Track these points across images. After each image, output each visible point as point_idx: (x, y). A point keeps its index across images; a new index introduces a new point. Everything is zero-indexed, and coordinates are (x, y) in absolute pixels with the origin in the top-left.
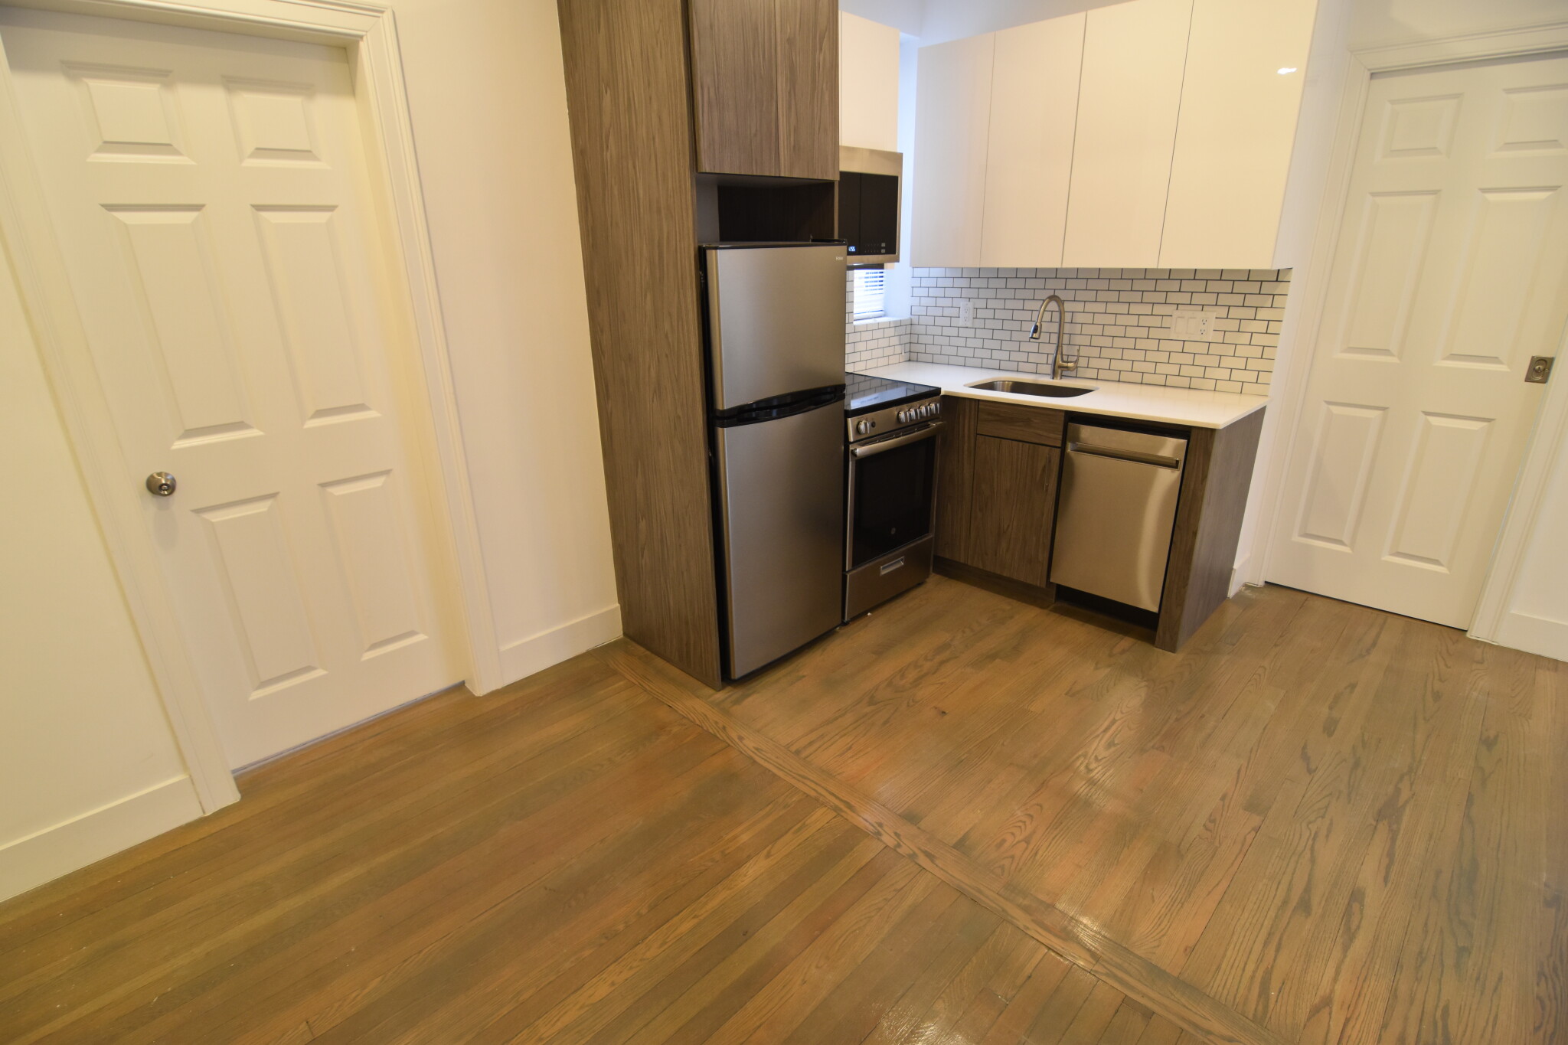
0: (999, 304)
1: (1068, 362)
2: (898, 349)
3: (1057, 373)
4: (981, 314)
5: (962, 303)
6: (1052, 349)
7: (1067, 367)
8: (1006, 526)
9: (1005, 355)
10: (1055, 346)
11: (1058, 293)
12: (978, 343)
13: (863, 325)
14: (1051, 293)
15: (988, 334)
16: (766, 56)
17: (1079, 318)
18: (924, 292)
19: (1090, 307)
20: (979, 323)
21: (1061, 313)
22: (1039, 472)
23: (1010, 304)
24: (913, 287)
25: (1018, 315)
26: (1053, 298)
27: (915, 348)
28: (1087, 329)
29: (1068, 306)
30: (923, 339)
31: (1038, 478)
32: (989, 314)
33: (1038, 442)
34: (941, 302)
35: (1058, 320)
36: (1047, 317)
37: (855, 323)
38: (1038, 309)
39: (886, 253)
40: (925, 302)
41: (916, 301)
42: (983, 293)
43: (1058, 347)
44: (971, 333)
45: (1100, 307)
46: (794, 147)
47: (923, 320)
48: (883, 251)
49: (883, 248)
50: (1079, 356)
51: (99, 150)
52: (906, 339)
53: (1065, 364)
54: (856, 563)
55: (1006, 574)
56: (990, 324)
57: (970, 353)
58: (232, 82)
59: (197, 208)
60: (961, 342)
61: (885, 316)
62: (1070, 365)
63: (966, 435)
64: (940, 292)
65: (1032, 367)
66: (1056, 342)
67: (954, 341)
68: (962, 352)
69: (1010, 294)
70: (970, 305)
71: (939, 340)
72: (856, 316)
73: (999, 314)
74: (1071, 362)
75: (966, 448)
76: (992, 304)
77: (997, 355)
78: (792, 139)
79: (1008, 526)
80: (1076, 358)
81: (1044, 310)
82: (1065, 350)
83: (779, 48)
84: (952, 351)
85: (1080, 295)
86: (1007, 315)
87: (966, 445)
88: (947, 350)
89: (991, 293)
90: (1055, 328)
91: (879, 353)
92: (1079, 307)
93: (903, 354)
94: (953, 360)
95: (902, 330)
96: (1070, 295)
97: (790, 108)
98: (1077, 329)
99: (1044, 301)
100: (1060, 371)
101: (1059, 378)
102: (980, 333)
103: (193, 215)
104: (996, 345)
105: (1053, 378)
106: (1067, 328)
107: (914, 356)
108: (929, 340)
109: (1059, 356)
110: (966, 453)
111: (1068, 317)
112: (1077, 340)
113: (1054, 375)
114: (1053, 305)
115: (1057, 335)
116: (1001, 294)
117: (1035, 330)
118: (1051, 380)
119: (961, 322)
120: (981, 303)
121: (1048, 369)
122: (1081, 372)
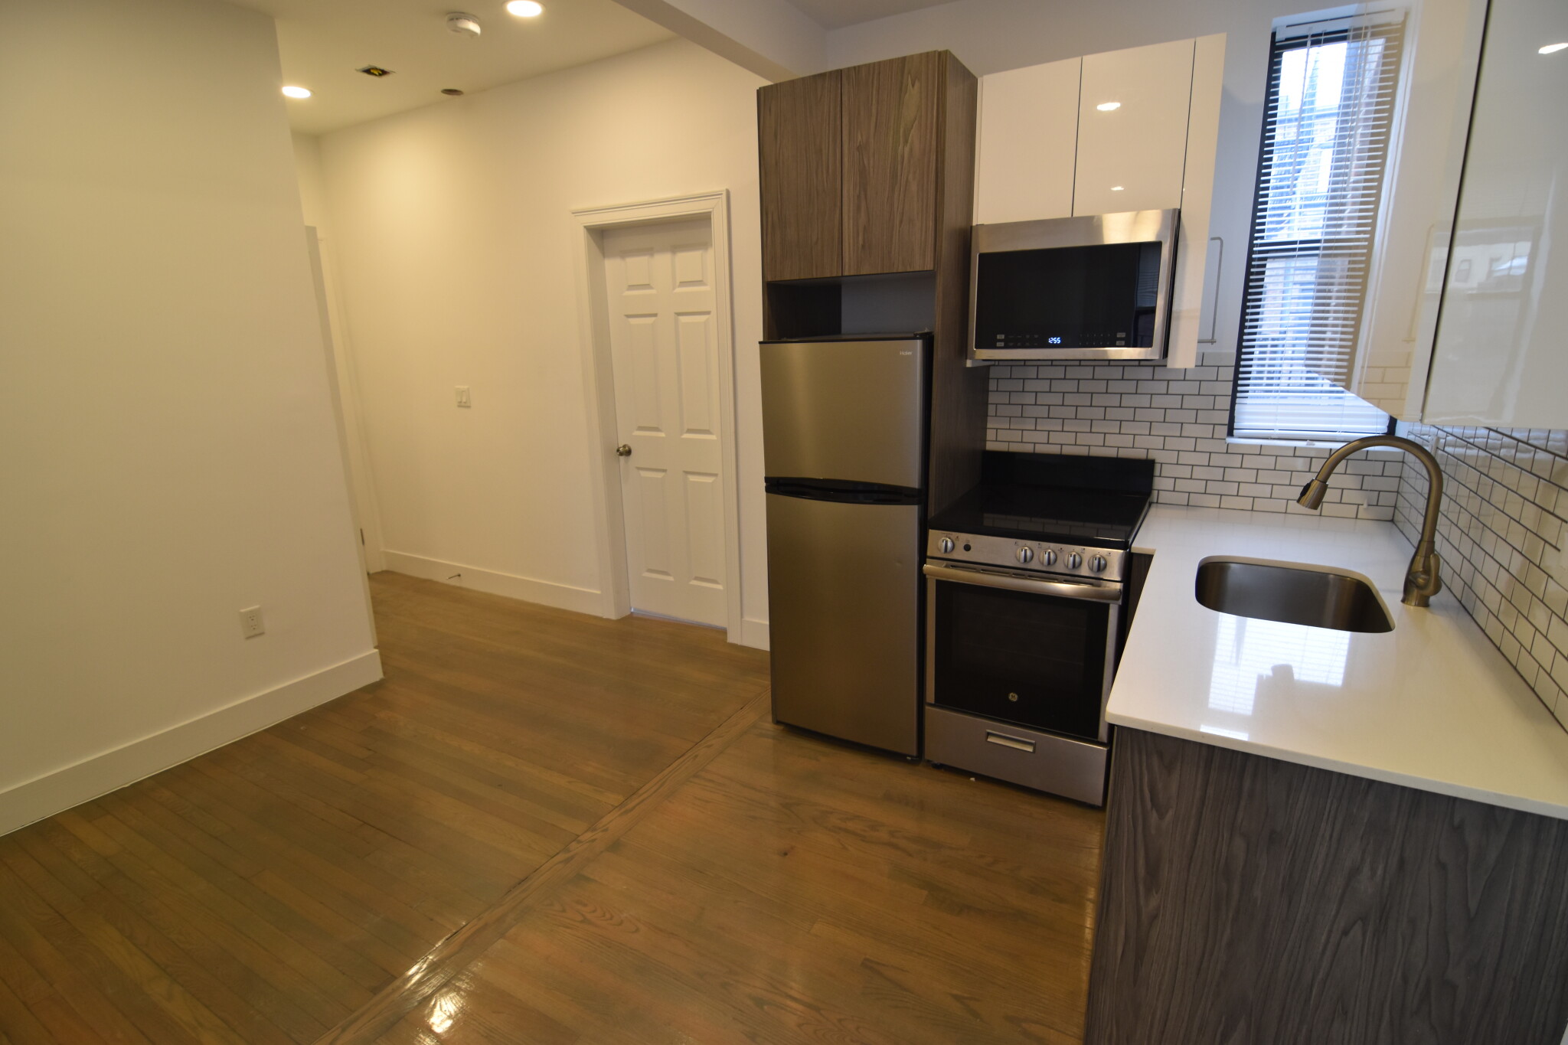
16: (830, 171)
46: (863, 246)
51: (628, 290)
58: (675, 249)
59: (655, 315)
78: (861, 238)
83: (846, 160)
97: (858, 208)
103: (653, 319)
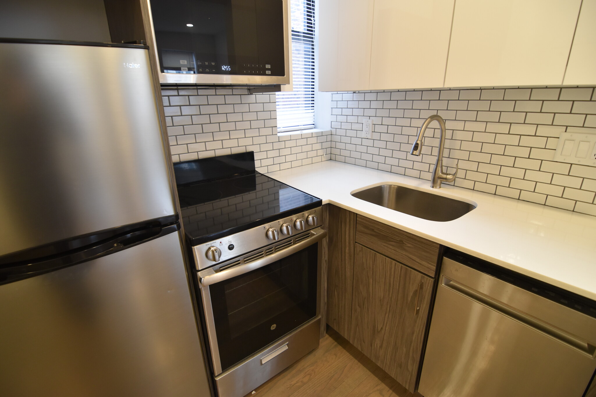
0: (392, 121)
1: (447, 174)
2: (320, 152)
3: (437, 182)
4: (378, 128)
5: (364, 120)
6: (434, 160)
7: (446, 179)
8: (379, 329)
9: (395, 162)
10: (436, 158)
11: (440, 113)
12: (375, 151)
13: (288, 136)
14: (435, 113)
15: (383, 144)
17: (459, 135)
18: (339, 112)
19: (470, 126)
20: (376, 136)
21: (443, 131)
22: (411, 294)
23: (400, 122)
24: (332, 108)
25: (406, 131)
26: (433, 118)
27: (334, 151)
28: (466, 146)
29: (449, 125)
30: (339, 145)
31: (409, 299)
32: (384, 129)
33: (409, 265)
34: (350, 119)
35: (439, 137)
36: (429, 133)
37: (279, 134)
38: (421, 126)
39: (272, 75)
40: (340, 118)
41: (334, 118)
42: (380, 113)
43: (438, 160)
44: (370, 143)
45: (481, 127)
47: (339, 132)
48: (268, 72)
49: (268, 69)
50: (457, 168)
52: (328, 145)
53: (444, 176)
54: (225, 367)
55: (379, 364)
56: (384, 137)
57: (369, 157)
60: (364, 149)
61: (315, 128)
62: (448, 177)
63: (347, 241)
64: (348, 112)
65: (416, 173)
66: (437, 154)
67: (359, 148)
68: (365, 156)
69: (400, 113)
70: (370, 122)
71: (349, 147)
72: (279, 130)
73: (391, 129)
74: (450, 174)
75: (347, 251)
76: (386, 121)
77: (389, 161)
79: (382, 328)
80: (455, 170)
81: (426, 127)
82: (445, 162)
84: (358, 155)
85: (461, 115)
86: (398, 130)
87: (347, 248)
88: (354, 154)
89: (385, 113)
90: (437, 142)
91: (304, 155)
92: (460, 125)
93: (324, 155)
94: (358, 162)
95: (324, 139)
96: (451, 115)
98: (457, 145)
99: (427, 119)
100: (439, 181)
101: (438, 187)
102: (377, 144)
104: (388, 153)
105: (433, 187)
106: (447, 144)
107: (333, 157)
108: (342, 146)
109: (439, 169)
110: (347, 255)
111: (448, 134)
112: (456, 154)
113: (434, 186)
114: (435, 124)
115: (437, 149)
116: (393, 113)
117: (416, 148)
118: (431, 189)
119: (363, 135)
120: (378, 121)
121: (430, 176)
122: (458, 182)
